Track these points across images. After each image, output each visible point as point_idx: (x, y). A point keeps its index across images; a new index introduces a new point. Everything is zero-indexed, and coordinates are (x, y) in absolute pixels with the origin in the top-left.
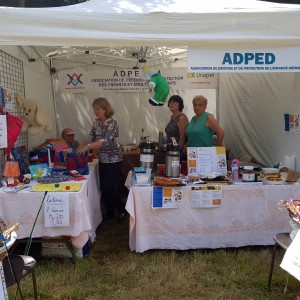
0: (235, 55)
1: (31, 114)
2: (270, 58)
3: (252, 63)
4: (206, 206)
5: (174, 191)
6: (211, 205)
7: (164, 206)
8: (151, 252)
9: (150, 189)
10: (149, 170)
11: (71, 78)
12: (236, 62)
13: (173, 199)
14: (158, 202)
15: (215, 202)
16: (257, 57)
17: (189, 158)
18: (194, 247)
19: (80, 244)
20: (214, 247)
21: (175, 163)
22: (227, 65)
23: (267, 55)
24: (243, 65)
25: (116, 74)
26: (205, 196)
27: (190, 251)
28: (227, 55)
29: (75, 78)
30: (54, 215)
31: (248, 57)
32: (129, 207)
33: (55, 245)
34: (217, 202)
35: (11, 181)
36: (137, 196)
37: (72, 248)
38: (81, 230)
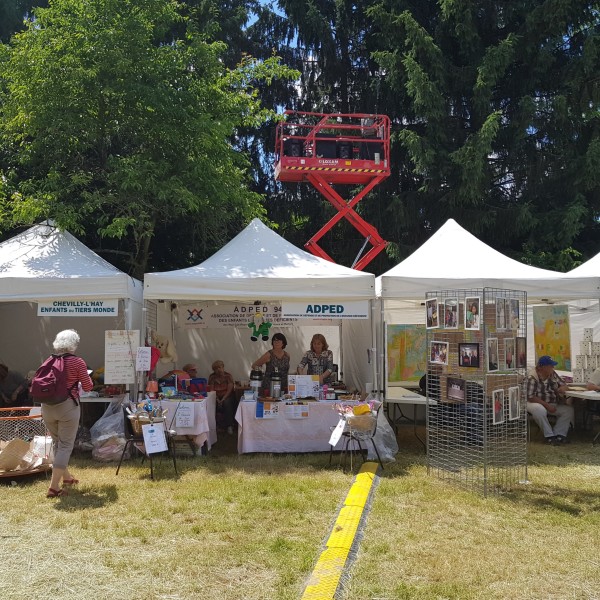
0: (315, 306)
1: (164, 347)
2: (340, 309)
3: (327, 312)
4: (297, 417)
5: (272, 405)
6: (300, 417)
7: (265, 417)
8: (253, 454)
9: (254, 404)
10: (256, 393)
11: (192, 314)
12: (316, 312)
13: (271, 411)
14: (260, 414)
15: (303, 414)
16: (331, 308)
17: (289, 384)
18: (288, 451)
19: (200, 442)
20: (303, 451)
21: (277, 387)
22: (309, 313)
23: (338, 307)
24: (321, 313)
25: (236, 310)
26: (296, 410)
27: (285, 454)
28: (310, 306)
29: (195, 313)
30: (183, 418)
31: (325, 308)
32: (238, 417)
33: (181, 445)
34: (305, 415)
35: (152, 395)
36: (245, 411)
37: (194, 447)
38: (202, 431)
